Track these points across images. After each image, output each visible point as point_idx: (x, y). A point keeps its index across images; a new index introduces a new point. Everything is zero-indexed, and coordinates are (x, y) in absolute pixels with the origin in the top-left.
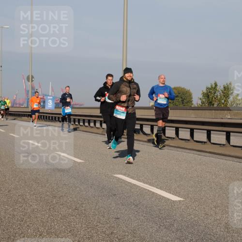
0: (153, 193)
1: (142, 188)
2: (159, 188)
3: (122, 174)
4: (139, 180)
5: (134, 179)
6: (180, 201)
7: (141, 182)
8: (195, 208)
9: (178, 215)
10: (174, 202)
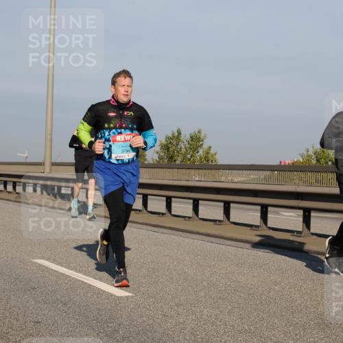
0: (90, 286)
1: (73, 278)
2: (97, 279)
3: (44, 258)
4: (68, 267)
5: (62, 266)
6: (127, 297)
7: (72, 269)
8: (148, 307)
9: (124, 317)
10: (119, 298)
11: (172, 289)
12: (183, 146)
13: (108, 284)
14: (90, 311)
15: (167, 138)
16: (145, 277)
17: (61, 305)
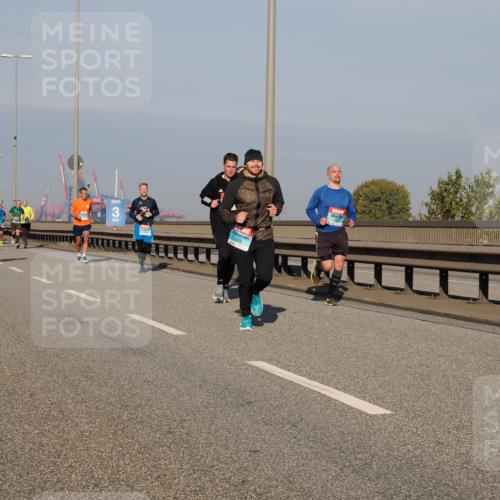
0: (329, 399)
1: (306, 388)
2: (340, 390)
3: (263, 360)
4: (298, 372)
5: (289, 370)
6: (383, 416)
7: (304, 376)
8: (415, 430)
9: (379, 445)
10: (372, 417)
11: (450, 405)
12: (465, 195)
13: (356, 396)
14: (331, 436)
15: (441, 182)
16: (409, 388)
17: (288, 426)
